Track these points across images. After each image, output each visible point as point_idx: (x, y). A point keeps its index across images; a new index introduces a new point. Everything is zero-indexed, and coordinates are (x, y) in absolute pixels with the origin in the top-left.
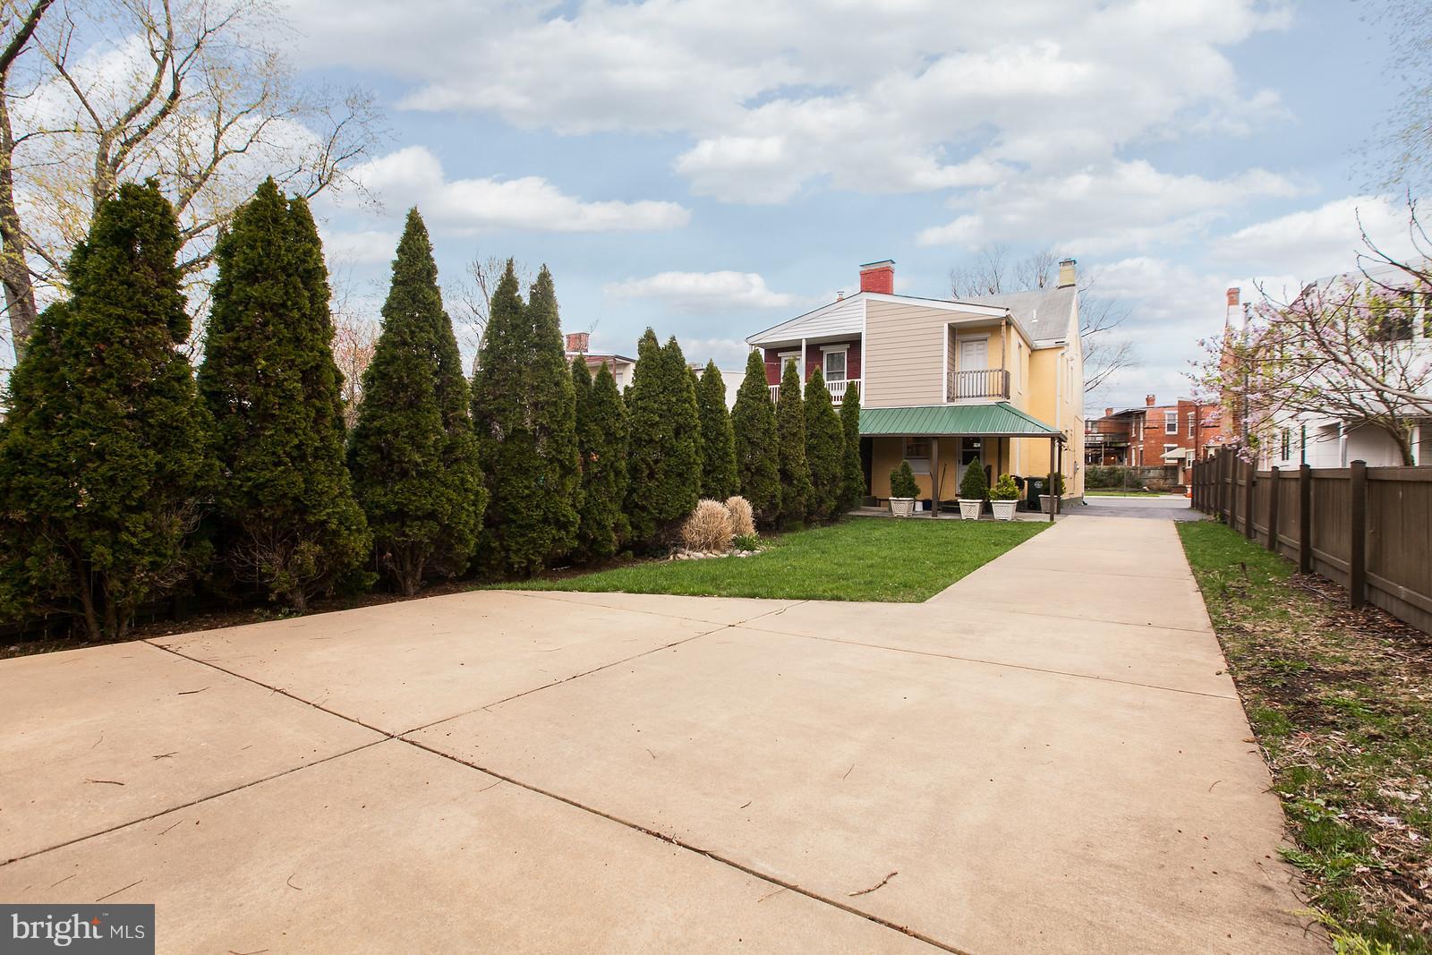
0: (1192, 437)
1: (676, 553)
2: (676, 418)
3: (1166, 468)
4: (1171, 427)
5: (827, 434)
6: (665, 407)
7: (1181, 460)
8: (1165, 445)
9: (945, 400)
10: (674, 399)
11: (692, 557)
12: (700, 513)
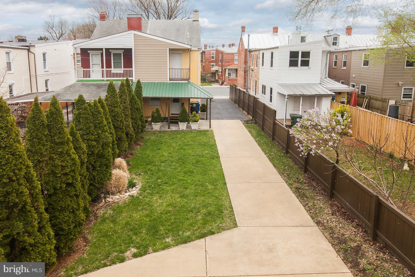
0: (221, 63)
1: (105, 198)
2: (102, 140)
3: (212, 73)
4: (213, 57)
5: (135, 108)
6: (97, 136)
7: (217, 71)
8: (211, 64)
9: (168, 80)
10: (100, 132)
11: (114, 199)
12: (114, 178)
